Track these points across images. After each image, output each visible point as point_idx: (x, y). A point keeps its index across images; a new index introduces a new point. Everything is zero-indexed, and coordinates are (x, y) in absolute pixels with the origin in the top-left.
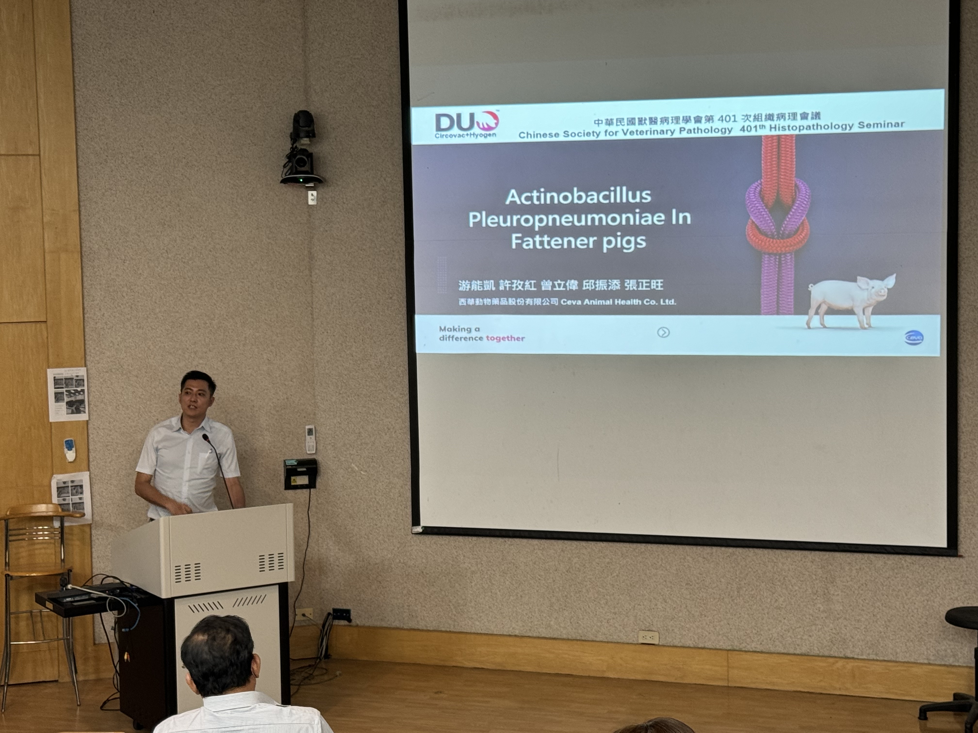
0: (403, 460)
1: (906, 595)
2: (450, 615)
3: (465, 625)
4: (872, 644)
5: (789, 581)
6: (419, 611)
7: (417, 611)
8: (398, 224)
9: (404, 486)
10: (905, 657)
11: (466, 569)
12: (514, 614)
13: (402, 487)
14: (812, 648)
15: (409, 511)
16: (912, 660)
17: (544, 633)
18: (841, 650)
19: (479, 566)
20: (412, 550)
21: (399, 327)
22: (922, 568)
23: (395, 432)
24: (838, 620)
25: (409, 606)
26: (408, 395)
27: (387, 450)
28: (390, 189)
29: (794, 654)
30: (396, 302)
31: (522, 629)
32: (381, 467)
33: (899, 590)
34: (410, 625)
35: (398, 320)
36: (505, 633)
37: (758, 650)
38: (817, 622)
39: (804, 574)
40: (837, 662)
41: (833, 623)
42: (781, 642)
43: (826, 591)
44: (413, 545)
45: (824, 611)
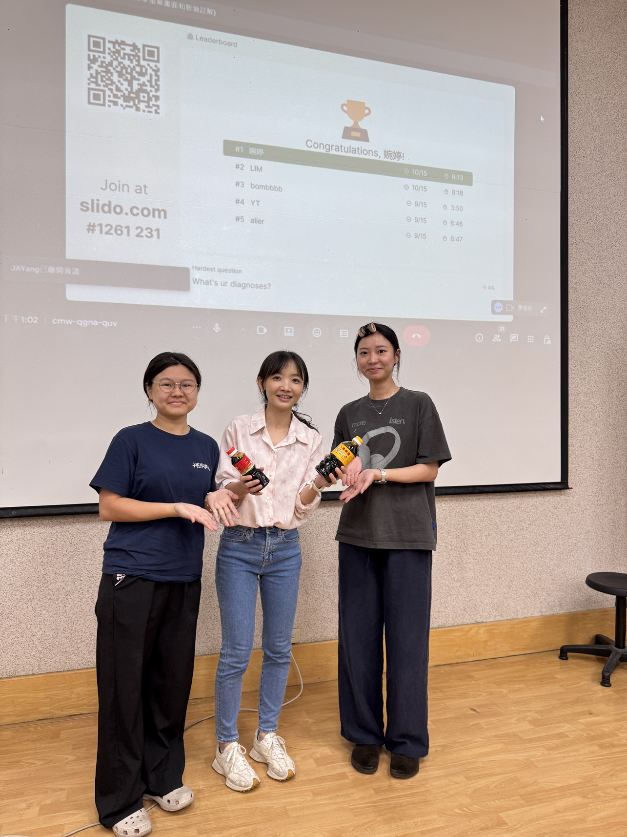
2: (33, 652)
3: (56, 662)
4: (498, 606)
10: (524, 613)
14: (448, 619)
38: (452, 593)
41: (466, 591)
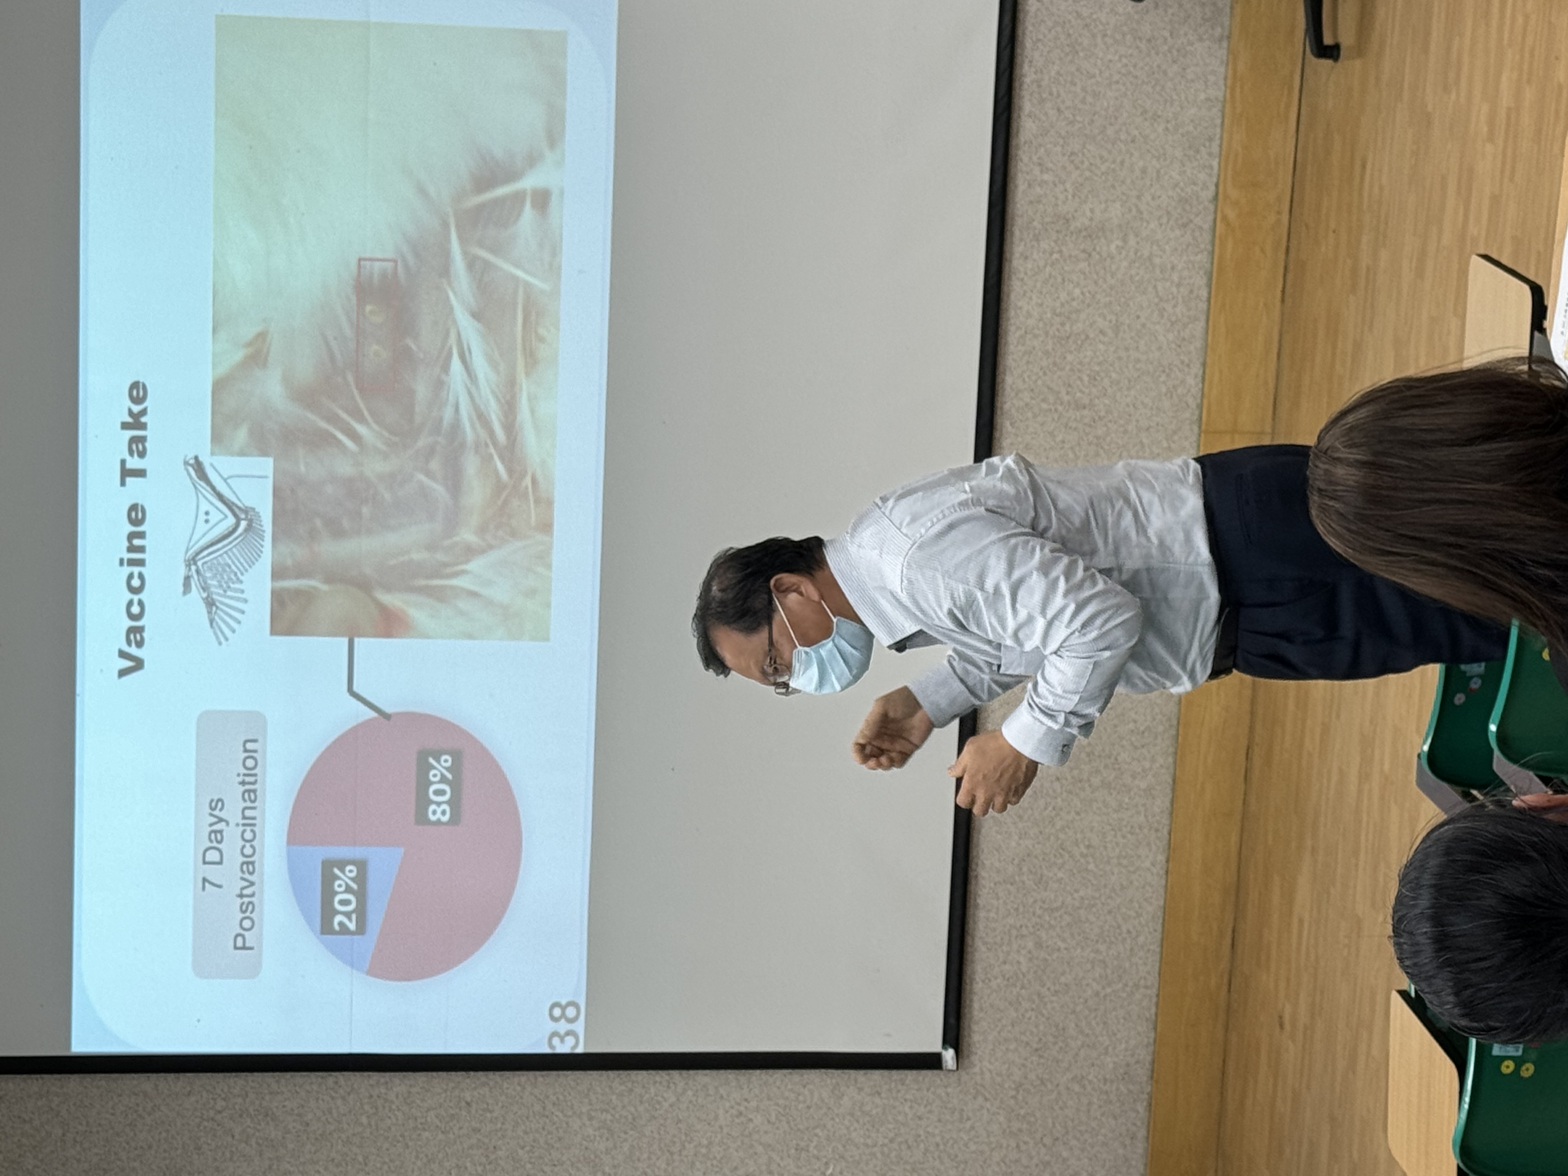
0: (804, 1087)
1: (1094, 76)
2: (1124, 995)
3: (1145, 964)
4: (1190, 147)
5: (1062, 305)
6: (1116, 1060)
7: (1115, 1063)
8: (315, 1087)
9: (859, 1085)
11: (1031, 960)
12: (1125, 862)
13: (860, 1089)
14: (1196, 266)
15: (910, 1076)
16: (1222, 70)
17: (1162, 802)
18: (1201, 207)
19: (1024, 931)
20: (990, 1071)
21: (529, 1088)
22: (1039, 44)
23: (746, 1100)
24: (1141, 213)
25: (1105, 1080)
26: (671, 1072)
27: (783, 1118)
28: (240, 1100)
29: (1209, 300)
30: (475, 1093)
31: (1154, 848)
32: (818, 1131)
33: (1084, 89)
34: (1145, 1079)
35: (514, 1090)
36: (1164, 882)
37: (1201, 372)
38: (1146, 253)
39: (1050, 276)
40: (1225, 218)
41: (1148, 222)
42: (1185, 326)
43: (1084, 233)
44: (981, 1069)
45: (1125, 240)
